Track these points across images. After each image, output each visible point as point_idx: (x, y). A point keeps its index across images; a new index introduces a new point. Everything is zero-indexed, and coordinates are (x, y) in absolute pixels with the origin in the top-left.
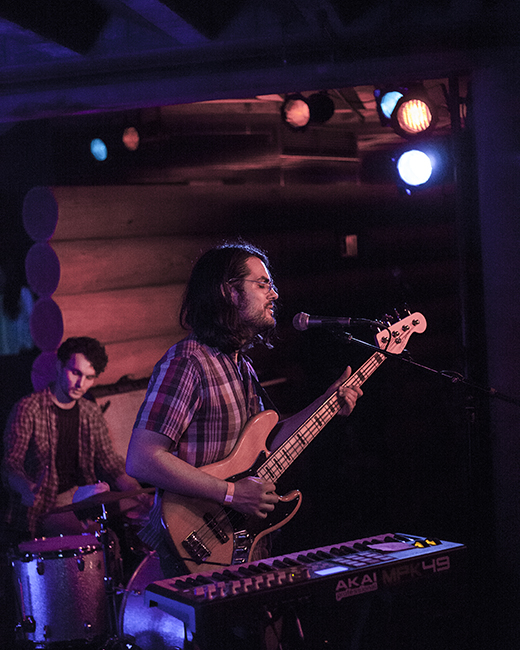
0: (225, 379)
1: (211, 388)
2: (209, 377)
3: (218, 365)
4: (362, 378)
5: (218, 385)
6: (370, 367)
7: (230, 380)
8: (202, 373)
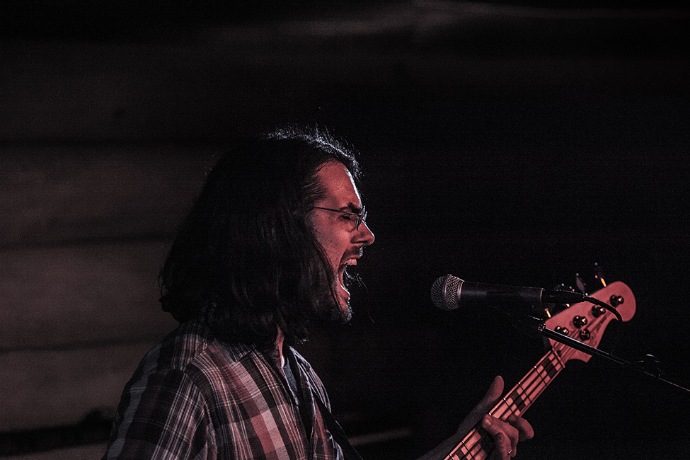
0: (261, 402)
1: (233, 426)
2: (227, 404)
3: (246, 379)
4: (520, 404)
5: (246, 417)
6: (533, 385)
7: (272, 404)
8: (212, 398)
